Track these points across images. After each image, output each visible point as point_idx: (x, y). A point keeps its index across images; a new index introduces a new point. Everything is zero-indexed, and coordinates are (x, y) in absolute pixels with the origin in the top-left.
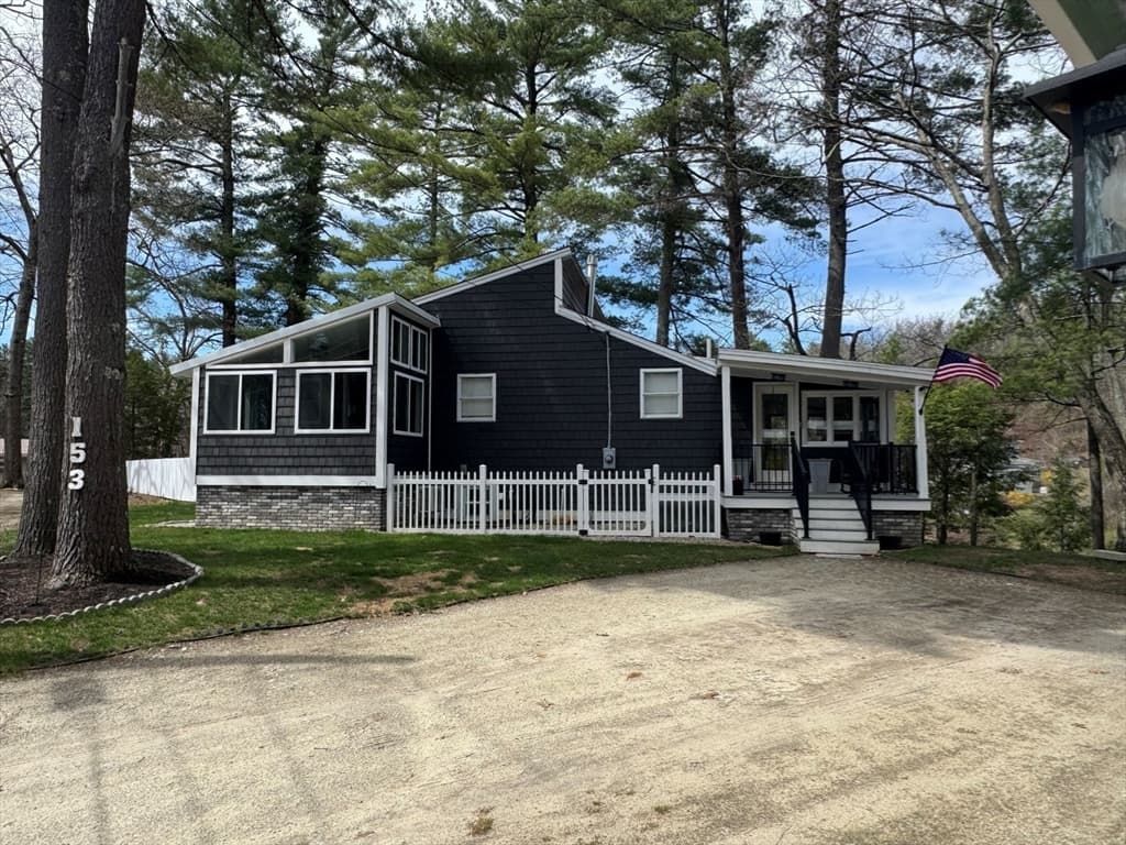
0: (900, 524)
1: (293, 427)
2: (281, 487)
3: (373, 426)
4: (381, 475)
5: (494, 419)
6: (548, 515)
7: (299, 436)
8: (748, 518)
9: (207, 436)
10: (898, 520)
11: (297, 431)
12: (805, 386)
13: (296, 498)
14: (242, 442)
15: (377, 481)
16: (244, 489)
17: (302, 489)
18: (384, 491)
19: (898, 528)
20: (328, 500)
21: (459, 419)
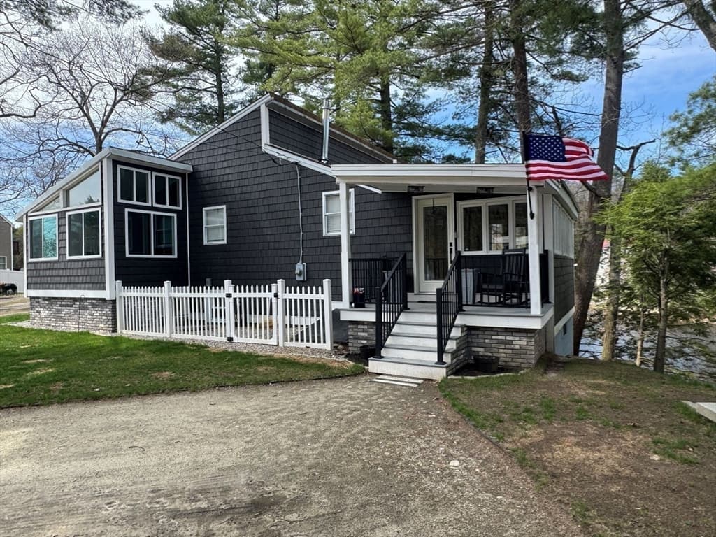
0: (511, 342)
1: (65, 254)
2: (65, 298)
3: (103, 252)
4: (111, 289)
5: (225, 242)
6: (260, 320)
7: (70, 261)
8: (364, 330)
9: (31, 263)
10: (508, 338)
11: (68, 258)
12: (459, 197)
13: (71, 306)
14: (43, 266)
15: (106, 294)
16: (49, 299)
17: (75, 300)
18: (114, 302)
19: (507, 346)
20: (86, 309)
21: (205, 243)
